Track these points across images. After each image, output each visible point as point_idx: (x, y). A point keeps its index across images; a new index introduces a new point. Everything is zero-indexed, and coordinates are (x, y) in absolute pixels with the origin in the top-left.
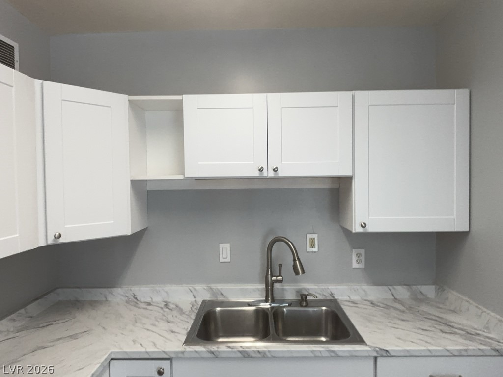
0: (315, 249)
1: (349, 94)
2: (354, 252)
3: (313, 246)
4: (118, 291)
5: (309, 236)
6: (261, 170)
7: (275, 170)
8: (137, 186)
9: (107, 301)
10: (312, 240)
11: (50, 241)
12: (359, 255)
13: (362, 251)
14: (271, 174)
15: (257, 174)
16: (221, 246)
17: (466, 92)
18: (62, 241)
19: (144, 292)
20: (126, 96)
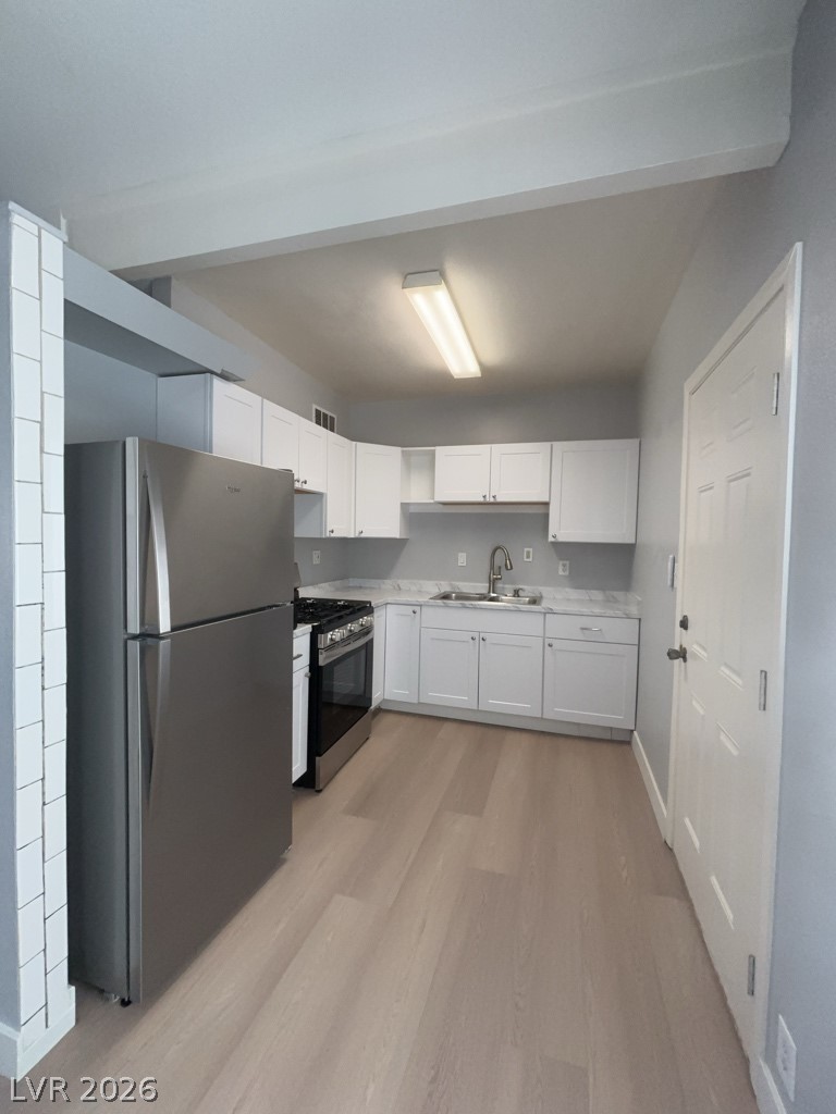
0: (531, 560)
1: (548, 444)
2: (561, 563)
3: (528, 557)
4: (387, 581)
5: (526, 549)
6: (484, 497)
7: (494, 497)
8: (404, 506)
9: (380, 588)
10: (528, 552)
11: (357, 535)
12: (564, 565)
13: (568, 563)
14: (492, 500)
15: (482, 500)
16: (460, 554)
17: (636, 441)
18: (363, 535)
19: (404, 583)
20: (399, 449)
